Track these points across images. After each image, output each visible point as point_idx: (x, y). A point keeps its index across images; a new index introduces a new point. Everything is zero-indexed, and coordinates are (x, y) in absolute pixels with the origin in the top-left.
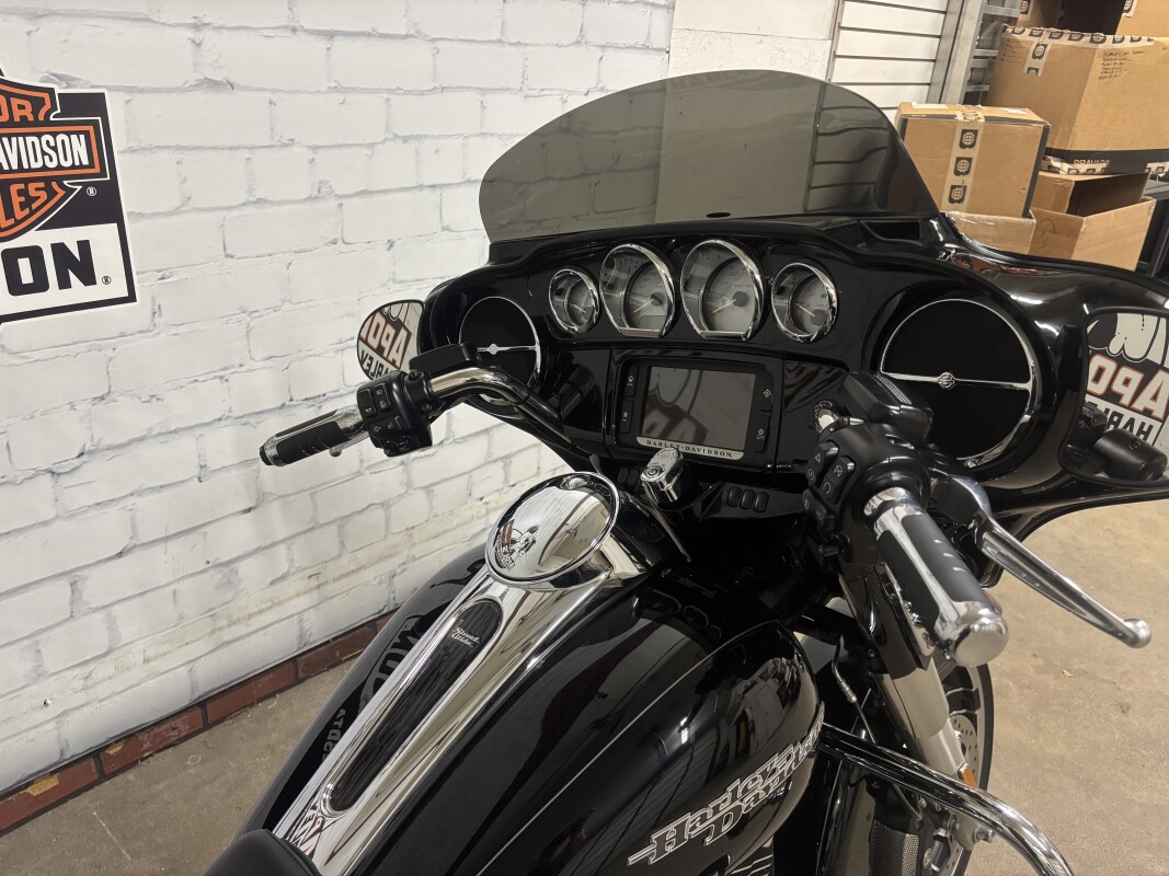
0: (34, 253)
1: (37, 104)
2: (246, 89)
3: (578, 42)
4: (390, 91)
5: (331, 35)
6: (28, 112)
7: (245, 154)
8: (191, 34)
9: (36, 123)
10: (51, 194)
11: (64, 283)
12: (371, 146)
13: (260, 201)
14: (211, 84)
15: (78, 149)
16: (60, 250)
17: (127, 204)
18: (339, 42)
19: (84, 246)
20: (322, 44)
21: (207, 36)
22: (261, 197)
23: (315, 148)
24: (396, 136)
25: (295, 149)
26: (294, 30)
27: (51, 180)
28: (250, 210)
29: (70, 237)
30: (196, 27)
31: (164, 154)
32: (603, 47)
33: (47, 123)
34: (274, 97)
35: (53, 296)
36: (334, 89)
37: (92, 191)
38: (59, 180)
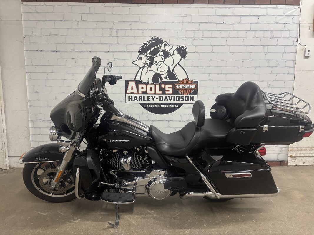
0: (188, 97)
1: (191, 82)
2: (214, 80)
3: (271, 73)
4: (235, 81)
5: (226, 74)
6: (190, 83)
7: (213, 88)
8: (209, 75)
9: (191, 84)
10: (191, 91)
11: (190, 101)
12: (231, 87)
13: (214, 94)
14: (210, 80)
15: (194, 86)
16: (191, 97)
17: (198, 92)
18: (227, 75)
19: (193, 97)
20: (225, 75)
21: (210, 75)
22: (214, 93)
23: (222, 88)
24: (235, 86)
25: (220, 88)
26: (221, 74)
27: (191, 89)
28: (213, 94)
29: (192, 96)
30: (209, 74)
31: (203, 87)
32: (277, 74)
33: (192, 84)
34: (218, 81)
35: (189, 102)
36: (226, 80)
37: (195, 91)
38: (192, 89)
